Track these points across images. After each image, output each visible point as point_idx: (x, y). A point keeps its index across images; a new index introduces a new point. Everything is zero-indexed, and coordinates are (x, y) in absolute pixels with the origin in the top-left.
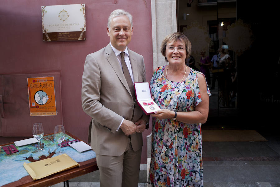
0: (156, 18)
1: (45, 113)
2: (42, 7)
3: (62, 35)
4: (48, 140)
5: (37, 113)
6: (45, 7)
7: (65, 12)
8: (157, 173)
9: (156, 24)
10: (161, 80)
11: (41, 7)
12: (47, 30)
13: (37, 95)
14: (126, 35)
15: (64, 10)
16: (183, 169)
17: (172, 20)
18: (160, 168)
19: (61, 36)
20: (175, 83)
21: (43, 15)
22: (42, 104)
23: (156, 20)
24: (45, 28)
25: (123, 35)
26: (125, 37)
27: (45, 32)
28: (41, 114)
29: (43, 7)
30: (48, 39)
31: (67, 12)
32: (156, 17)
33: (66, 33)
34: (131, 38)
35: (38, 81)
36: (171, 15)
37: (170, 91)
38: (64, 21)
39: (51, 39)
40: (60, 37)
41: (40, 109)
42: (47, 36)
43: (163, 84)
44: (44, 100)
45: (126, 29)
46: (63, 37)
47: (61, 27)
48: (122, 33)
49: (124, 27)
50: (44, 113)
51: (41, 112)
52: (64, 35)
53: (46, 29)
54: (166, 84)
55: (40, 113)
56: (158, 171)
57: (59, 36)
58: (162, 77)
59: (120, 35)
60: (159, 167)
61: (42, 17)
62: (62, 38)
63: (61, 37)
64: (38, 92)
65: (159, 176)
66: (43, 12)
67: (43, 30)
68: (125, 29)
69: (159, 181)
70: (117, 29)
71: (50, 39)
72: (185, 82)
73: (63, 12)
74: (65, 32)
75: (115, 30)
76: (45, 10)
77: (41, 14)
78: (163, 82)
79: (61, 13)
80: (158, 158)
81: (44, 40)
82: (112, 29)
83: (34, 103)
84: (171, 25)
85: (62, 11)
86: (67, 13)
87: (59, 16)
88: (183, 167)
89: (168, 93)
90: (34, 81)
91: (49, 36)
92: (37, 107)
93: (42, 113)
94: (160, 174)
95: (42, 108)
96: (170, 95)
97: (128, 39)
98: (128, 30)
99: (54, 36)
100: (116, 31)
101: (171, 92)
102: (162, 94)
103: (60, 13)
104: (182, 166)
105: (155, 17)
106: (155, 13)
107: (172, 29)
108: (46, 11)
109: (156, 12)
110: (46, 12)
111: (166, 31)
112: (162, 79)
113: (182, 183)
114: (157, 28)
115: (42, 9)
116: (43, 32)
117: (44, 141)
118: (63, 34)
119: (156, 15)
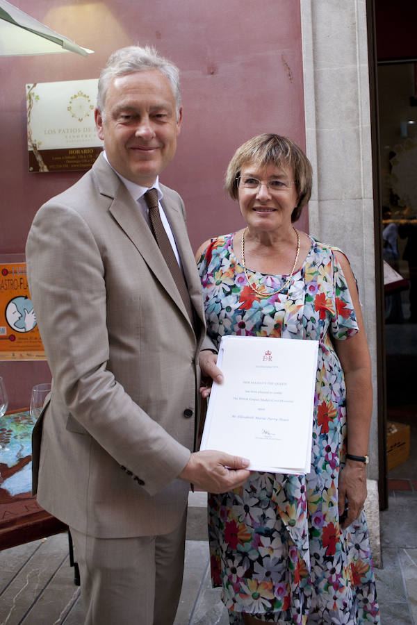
0: (317, 110)
1: (29, 353)
2: (27, 85)
3: (76, 155)
4: (26, 424)
5: (10, 354)
6: (35, 85)
7: (84, 98)
8: (245, 555)
9: (315, 126)
10: (231, 273)
11: (25, 87)
12: (40, 144)
13: (12, 307)
14: (159, 137)
15: (80, 94)
16: (326, 524)
17: (358, 114)
18: (251, 539)
19: (74, 157)
20: (273, 278)
21: (30, 106)
22: (23, 330)
23: (317, 115)
24: (33, 139)
25: (147, 136)
26: (154, 143)
27: (35, 148)
28: (21, 355)
29: (29, 87)
30: (40, 165)
31: (88, 97)
32: (316, 107)
33: (85, 152)
34: (175, 144)
35: (15, 272)
36: (357, 102)
37: (269, 304)
38: (81, 120)
39: (48, 168)
40: (70, 160)
41: (21, 345)
42: (39, 158)
43: (238, 285)
44: (30, 322)
45: (160, 116)
46: (77, 162)
47: (74, 137)
48: (145, 129)
49: (151, 108)
50: (28, 355)
51: (19, 350)
52: (82, 157)
53: (35, 141)
54: (247, 284)
55: (17, 354)
56: (246, 547)
57: (69, 157)
58: (233, 266)
59: (140, 137)
60: (247, 535)
61: (26, 112)
62: (75, 164)
63: (73, 160)
64: (15, 301)
65: (252, 562)
66: (30, 98)
67: (29, 144)
68: (156, 116)
69: (250, 577)
70: (127, 117)
71: (45, 167)
72: (303, 274)
73: (78, 98)
74: (83, 149)
75: (122, 120)
76: (36, 94)
77: (26, 103)
78: (237, 278)
79: (74, 101)
80: (247, 509)
81: (31, 169)
82: (110, 116)
83: (5, 328)
84: (357, 127)
85: (75, 96)
86: (89, 101)
87: (69, 109)
88: (327, 518)
89: (263, 311)
90: (5, 272)
91: (43, 159)
92: (12, 338)
93: (24, 353)
94: (253, 556)
95: (23, 341)
96: (272, 315)
97: (167, 149)
98: (164, 119)
99: (56, 158)
100: (123, 124)
101: (271, 306)
102: (246, 317)
103: (71, 100)
104: (325, 516)
105: (314, 108)
106: (313, 96)
107: (358, 136)
108: (37, 96)
109: (316, 93)
110: (37, 98)
111: (343, 142)
112: (234, 271)
113: (329, 565)
114: (318, 136)
115: (27, 92)
116: (30, 149)
117: (14, 426)
118: (78, 152)
119: (316, 100)
